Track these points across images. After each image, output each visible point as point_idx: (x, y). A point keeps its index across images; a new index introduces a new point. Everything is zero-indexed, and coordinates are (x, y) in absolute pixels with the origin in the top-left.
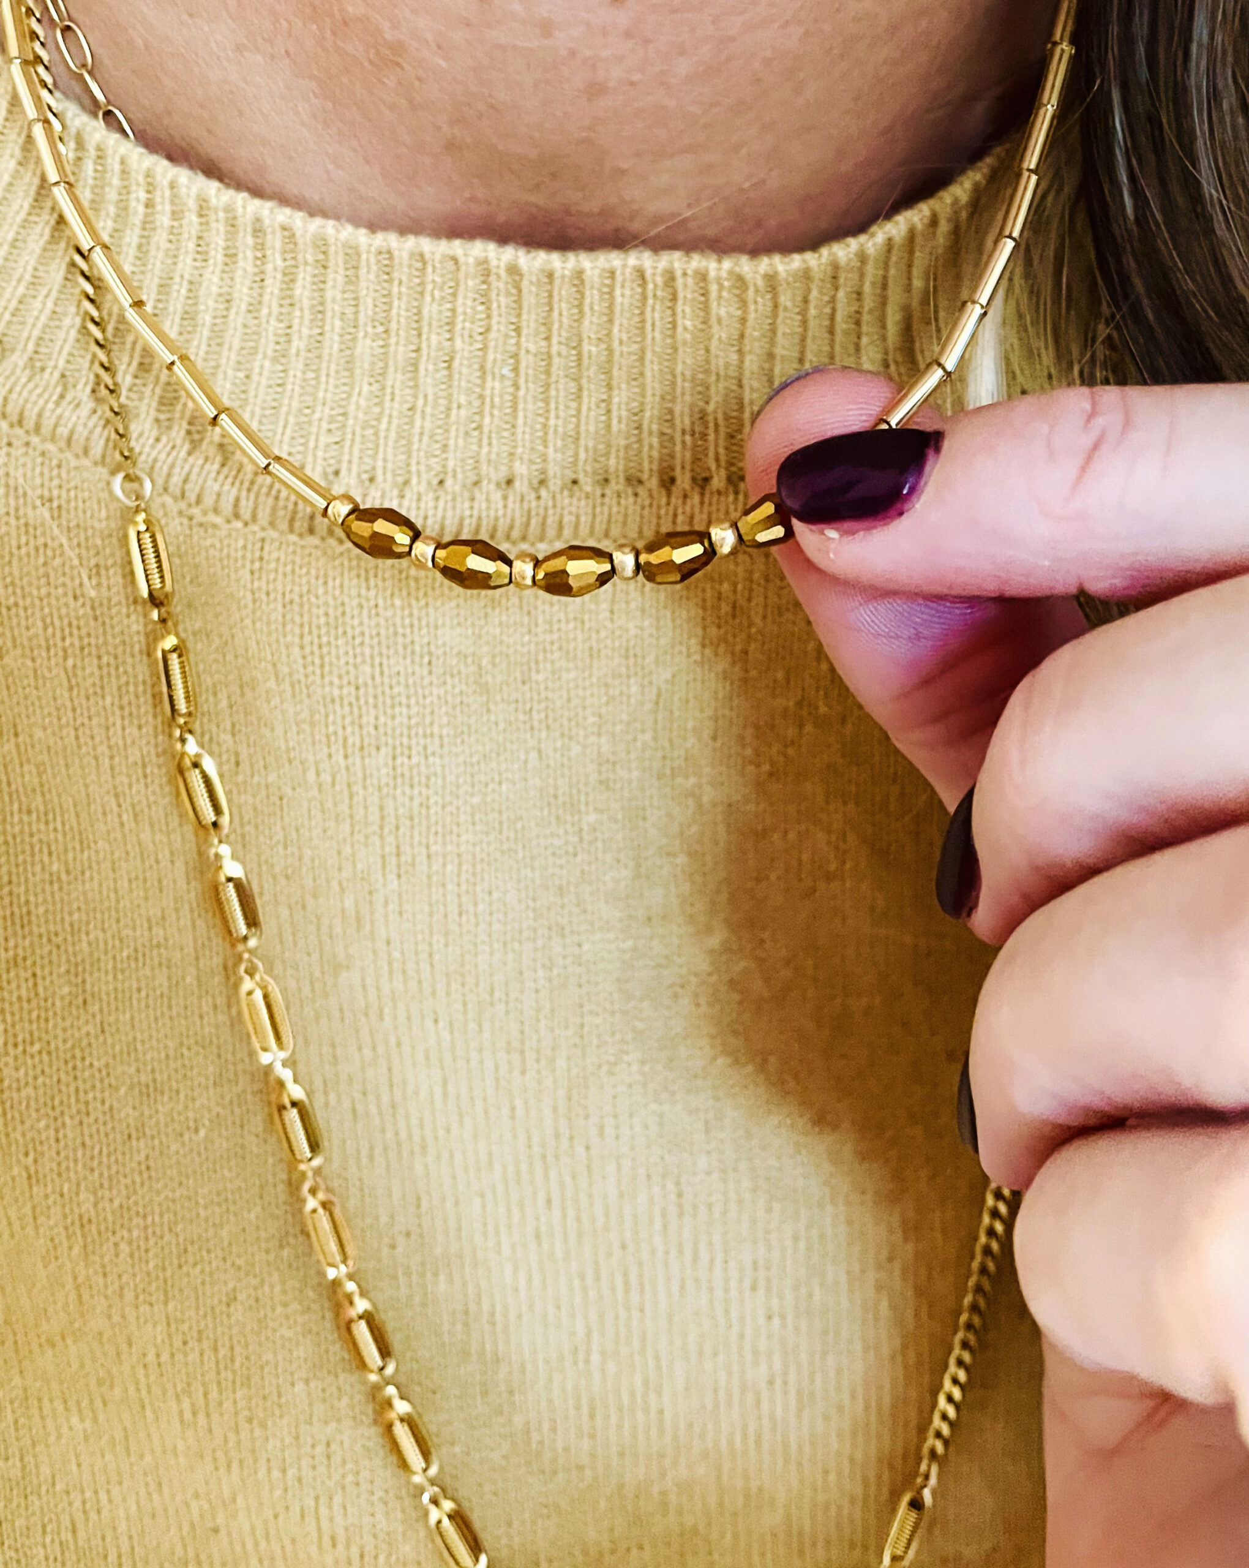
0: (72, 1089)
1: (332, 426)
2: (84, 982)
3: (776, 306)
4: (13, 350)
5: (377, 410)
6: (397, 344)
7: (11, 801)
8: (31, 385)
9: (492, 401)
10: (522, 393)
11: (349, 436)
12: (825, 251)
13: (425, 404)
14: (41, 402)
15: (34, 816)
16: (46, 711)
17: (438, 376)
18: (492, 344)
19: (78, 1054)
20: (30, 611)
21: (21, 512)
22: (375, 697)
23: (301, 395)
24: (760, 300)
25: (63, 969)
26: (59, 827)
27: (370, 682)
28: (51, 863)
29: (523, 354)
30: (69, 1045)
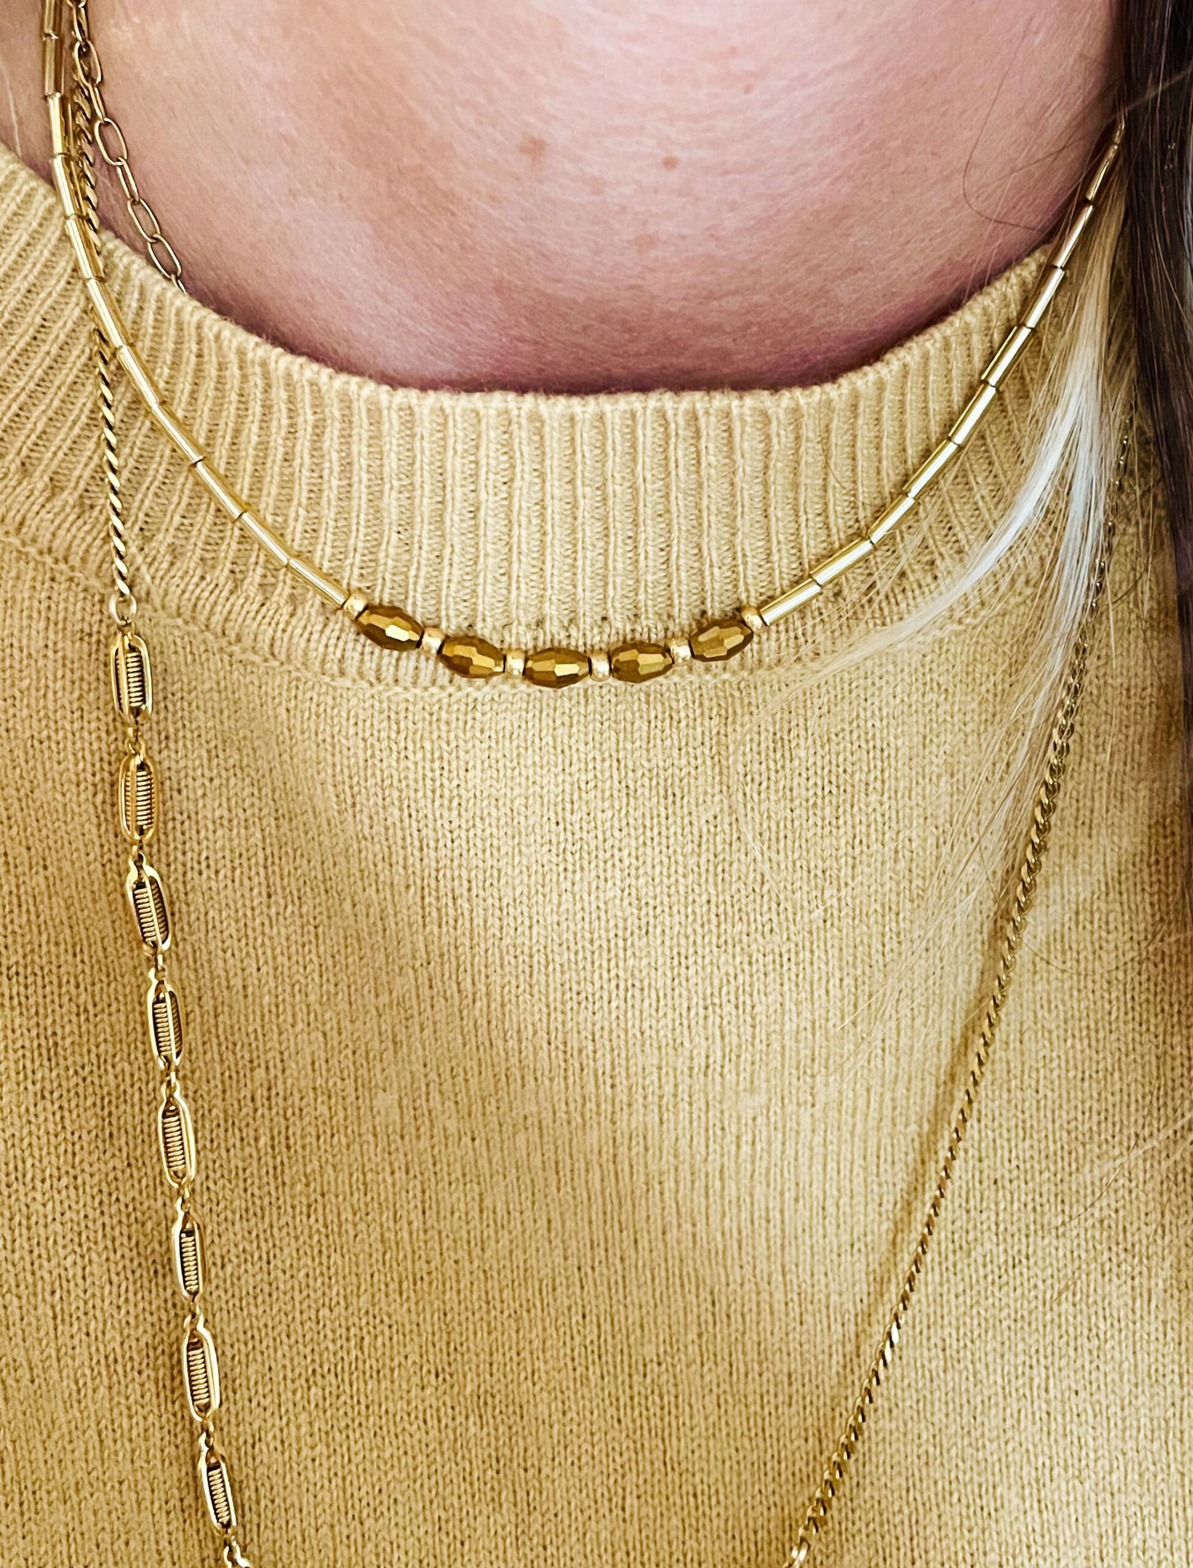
0: (99, 1223)
1: (364, 572)
2: (110, 1114)
3: (798, 438)
4: (62, 489)
5: (407, 557)
6: (422, 496)
7: (40, 933)
8: (80, 522)
9: (519, 547)
10: (549, 538)
11: (380, 581)
12: (844, 381)
13: (452, 552)
14: (89, 539)
15: (62, 947)
16: (74, 846)
17: (464, 525)
18: (517, 492)
19: (105, 1189)
20: (61, 746)
21: (60, 645)
22: (404, 839)
23: (334, 541)
24: (782, 432)
25: (89, 1103)
26: (86, 959)
27: (398, 824)
28: (78, 996)
29: (548, 501)
30: (96, 1178)
